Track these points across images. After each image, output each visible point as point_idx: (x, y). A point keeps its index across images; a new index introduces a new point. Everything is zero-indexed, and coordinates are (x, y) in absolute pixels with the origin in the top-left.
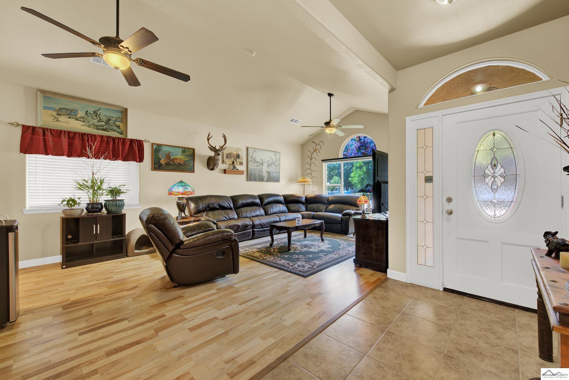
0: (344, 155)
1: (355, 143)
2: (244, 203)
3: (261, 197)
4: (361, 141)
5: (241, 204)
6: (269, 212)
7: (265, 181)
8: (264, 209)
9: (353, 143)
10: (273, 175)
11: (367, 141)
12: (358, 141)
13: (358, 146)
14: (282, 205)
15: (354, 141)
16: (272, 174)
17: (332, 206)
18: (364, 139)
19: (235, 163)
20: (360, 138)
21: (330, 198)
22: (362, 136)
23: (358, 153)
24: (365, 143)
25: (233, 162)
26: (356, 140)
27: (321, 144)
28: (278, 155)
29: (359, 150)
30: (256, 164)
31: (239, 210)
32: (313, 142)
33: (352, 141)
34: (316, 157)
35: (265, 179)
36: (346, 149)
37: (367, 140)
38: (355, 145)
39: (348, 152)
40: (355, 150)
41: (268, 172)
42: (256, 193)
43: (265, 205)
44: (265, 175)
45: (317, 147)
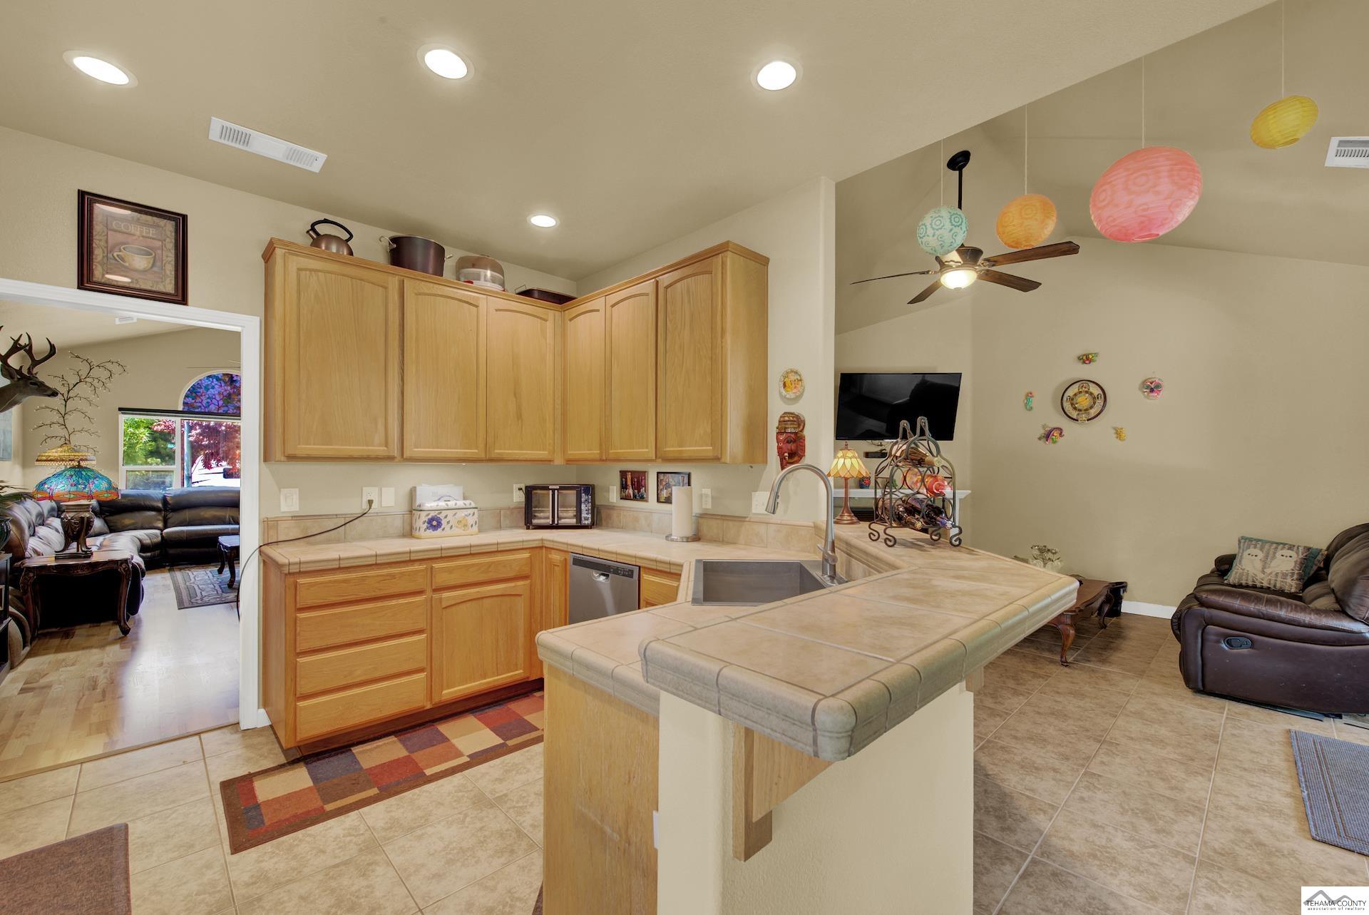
0: (185, 404)
1: (219, 384)
4: (234, 384)
9: (213, 384)
12: (225, 383)
13: (228, 392)
15: (214, 380)
20: (232, 377)
23: (227, 406)
26: (220, 380)
27: (114, 367)
29: (229, 400)
32: (79, 358)
33: (211, 379)
34: (92, 397)
36: (194, 393)
40: (218, 399)
45: (94, 373)
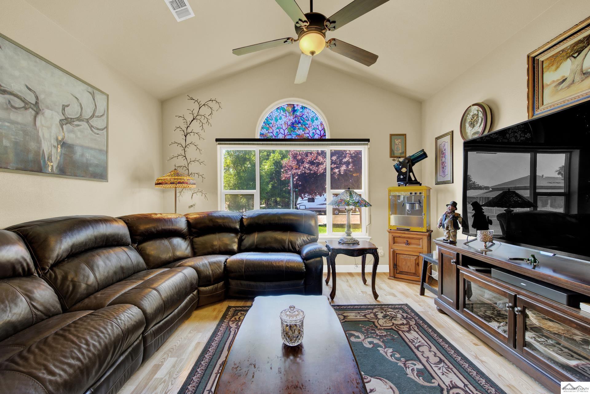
0: (261, 134)
1: (285, 115)
3: (30, 235)
4: (296, 113)
7: (52, 174)
9: (281, 115)
10: (82, 155)
11: (307, 115)
12: (289, 113)
13: (291, 121)
14: (123, 248)
15: (282, 111)
16: (78, 151)
17: (254, 238)
18: (301, 110)
20: (294, 107)
22: (297, 105)
23: (290, 135)
24: (304, 118)
26: (286, 110)
27: (214, 105)
28: (101, 98)
29: (292, 129)
32: (192, 99)
33: (279, 111)
34: (201, 132)
35: (53, 165)
36: (267, 124)
37: (308, 113)
38: (284, 119)
39: (271, 130)
40: (284, 128)
41: (64, 144)
43: (59, 264)
44: (51, 151)
45: (202, 112)
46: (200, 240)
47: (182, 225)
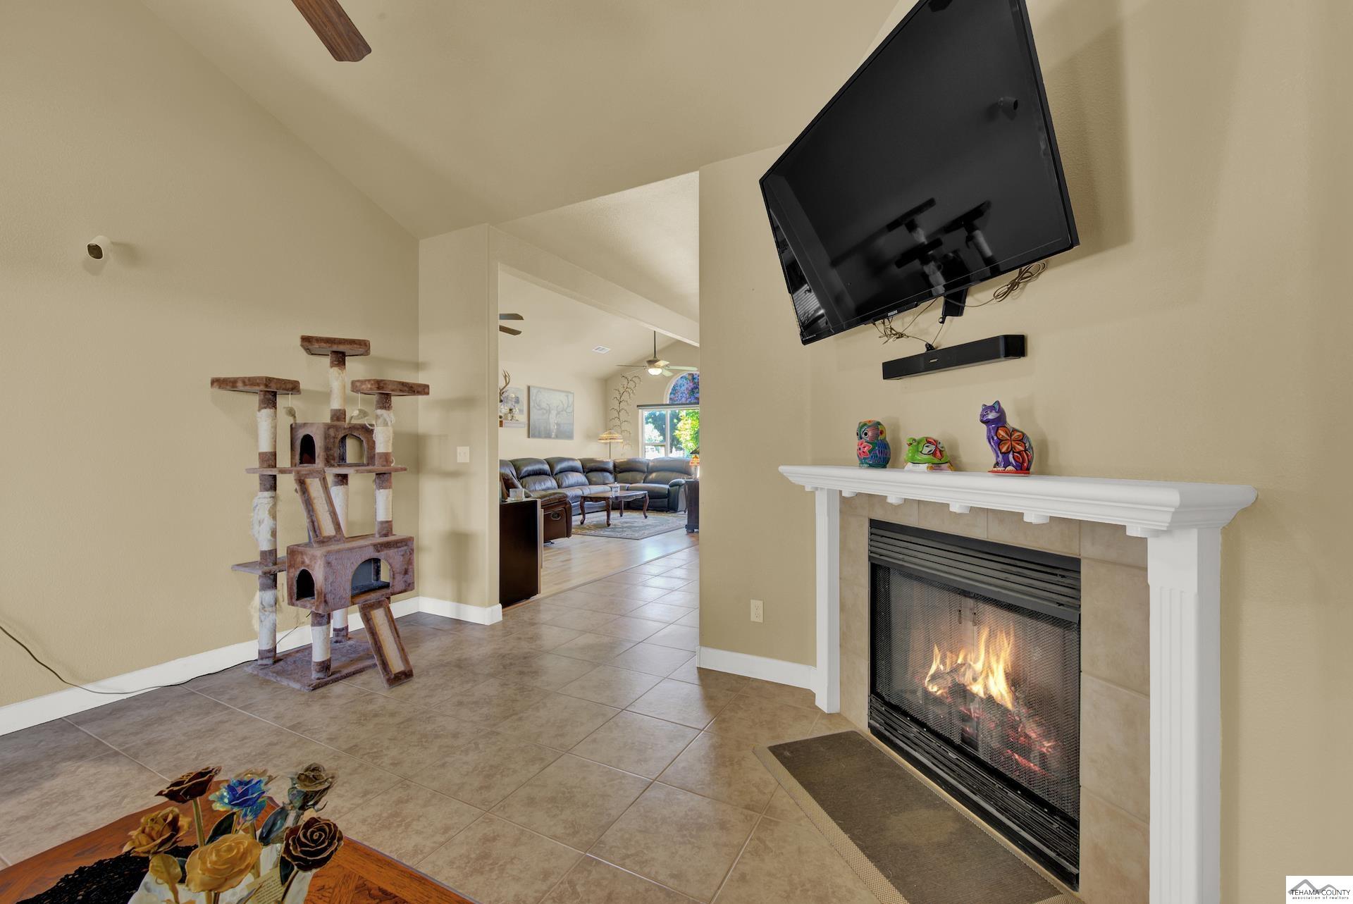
0: (670, 399)
1: (687, 382)
2: (530, 471)
3: (550, 462)
4: (694, 381)
5: (526, 471)
6: (564, 485)
7: (554, 438)
8: (556, 480)
9: (684, 383)
10: (563, 428)
12: (690, 381)
13: (691, 387)
14: (580, 473)
15: (684, 379)
16: (562, 426)
17: (653, 475)
19: (514, 410)
20: (693, 376)
21: (651, 464)
23: (690, 398)
25: (511, 410)
26: (687, 379)
27: (636, 380)
28: (570, 396)
29: (692, 393)
30: (540, 412)
31: (524, 479)
33: (682, 379)
34: (629, 400)
35: (554, 434)
36: (674, 390)
38: (686, 386)
39: (677, 395)
40: (686, 393)
41: (557, 424)
42: (542, 457)
43: (556, 474)
44: (554, 428)
45: (630, 385)
46: (619, 475)
47: (611, 466)
